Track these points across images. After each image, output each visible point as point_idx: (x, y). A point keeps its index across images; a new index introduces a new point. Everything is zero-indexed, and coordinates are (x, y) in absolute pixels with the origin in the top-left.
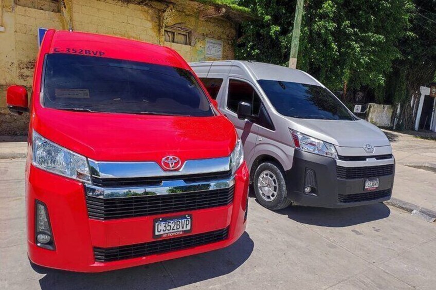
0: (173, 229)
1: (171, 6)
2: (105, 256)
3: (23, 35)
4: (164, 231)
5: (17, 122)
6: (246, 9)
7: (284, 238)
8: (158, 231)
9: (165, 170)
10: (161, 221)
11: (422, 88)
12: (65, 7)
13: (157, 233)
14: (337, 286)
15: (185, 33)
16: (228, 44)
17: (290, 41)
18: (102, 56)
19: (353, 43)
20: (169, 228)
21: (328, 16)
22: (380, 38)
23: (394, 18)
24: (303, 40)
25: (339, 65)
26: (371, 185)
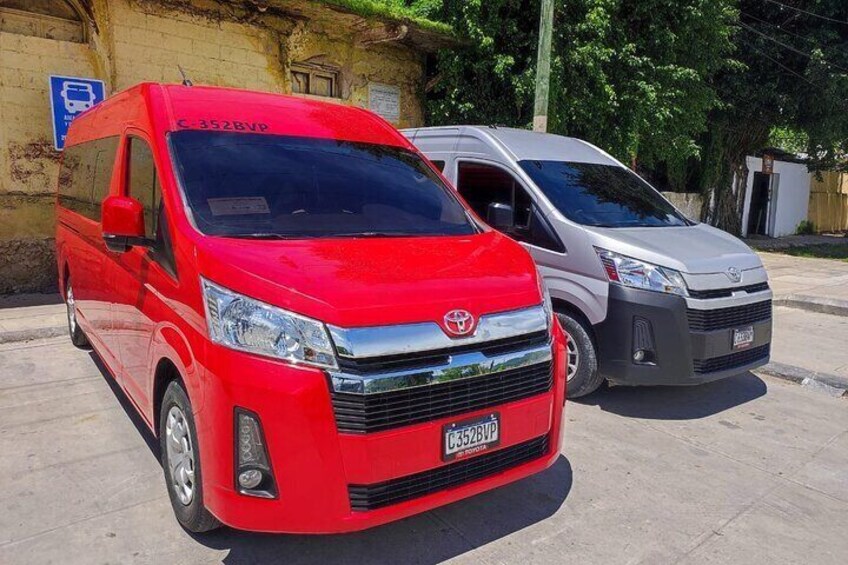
0: (472, 442)
1: (301, 23)
2: (370, 500)
3: (16, 89)
4: (458, 446)
5: (13, 267)
6: (445, 26)
7: (614, 446)
8: (450, 448)
9: (452, 336)
10: (454, 429)
11: (749, 159)
12: (97, 32)
13: (448, 452)
14: (740, 518)
15: (328, 75)
16: (410, 92)
17: (529, 84)
18: (265, 132)
19: (642, 84)
20: (465, 440)
21: (596, 36)
22: (689, 74)
23: (709, 35)
24: (555, 81)
25: (618, 124)
26: (743, 339)
